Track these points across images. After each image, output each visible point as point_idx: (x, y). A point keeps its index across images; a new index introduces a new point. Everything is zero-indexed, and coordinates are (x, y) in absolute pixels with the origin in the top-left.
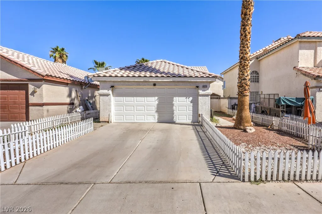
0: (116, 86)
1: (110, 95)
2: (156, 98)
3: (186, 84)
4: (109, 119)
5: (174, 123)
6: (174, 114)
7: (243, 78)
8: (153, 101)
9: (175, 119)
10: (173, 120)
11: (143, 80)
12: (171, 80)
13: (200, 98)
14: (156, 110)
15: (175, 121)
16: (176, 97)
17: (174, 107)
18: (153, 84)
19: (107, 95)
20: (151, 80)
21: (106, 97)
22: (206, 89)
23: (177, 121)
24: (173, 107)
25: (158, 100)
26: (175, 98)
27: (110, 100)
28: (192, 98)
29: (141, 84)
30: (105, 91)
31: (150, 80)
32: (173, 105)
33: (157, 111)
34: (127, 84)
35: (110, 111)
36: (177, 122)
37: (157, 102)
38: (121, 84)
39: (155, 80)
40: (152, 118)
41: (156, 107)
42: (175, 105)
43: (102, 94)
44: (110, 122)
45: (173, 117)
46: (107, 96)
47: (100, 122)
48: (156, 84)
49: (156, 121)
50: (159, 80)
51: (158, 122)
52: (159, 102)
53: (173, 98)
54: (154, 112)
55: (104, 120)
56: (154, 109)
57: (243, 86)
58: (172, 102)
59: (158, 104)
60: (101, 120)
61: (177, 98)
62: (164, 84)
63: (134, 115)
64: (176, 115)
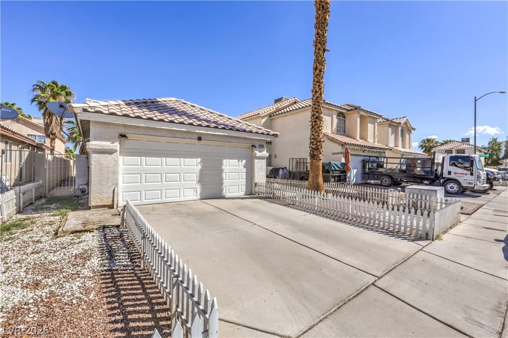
0: (130, 136)
1: (116, 151)
2: (199, 160)
3: (241, 142)
4: (113, 201)
5: (223, 198)
6: (224, 185)
7: (318, 140)
8: (194, 165)
9: (224, 191)
10: (222, 193)
11: (185, 130)
12: (226, 134)
13: (256, 161)
14: (198, 179)
15: (224, 195)
16: (226, 159)
17: (223, 174)
18: (197, 138)
19: (111, 152)
20: (198, 131)
21: (107, 155)
22: (262, 149)
23: (228, 195)
24: (221, 174)
25: (201, 163)
26: (224, 161)
27: (116, 161)
28: (245, 161)
29: (177, 136)
30: (107, 145)
31: (196, 131)
32: (222, 171)
33: (199, 182)
34: (152, 132)
35: (117, 184)
36: (226, 196)
37: (200, 167)
38: (140, 133)
39: (204, 132)
40: (191, 193)
41: (198, 174)
42: (224, 171)
43: (100, 149)
44: (115, 207)
45: (222, 190)
46: (110, 154)
47: (90, 208)
48: (202, 139)
49: (199, 197)
50: (210, 131)
51: (201, 199)
52: (202, 167)
53: (222, 160)
54: (196, 182)
55: (100, 204)
56: (195, 177)
57: (318, 149)
58: (221, 167)
59: (201, 170)
60: (93, 203)
61: (228, 160)
62: (213, 139)
63: (161, 190)
64: (226, 186)
